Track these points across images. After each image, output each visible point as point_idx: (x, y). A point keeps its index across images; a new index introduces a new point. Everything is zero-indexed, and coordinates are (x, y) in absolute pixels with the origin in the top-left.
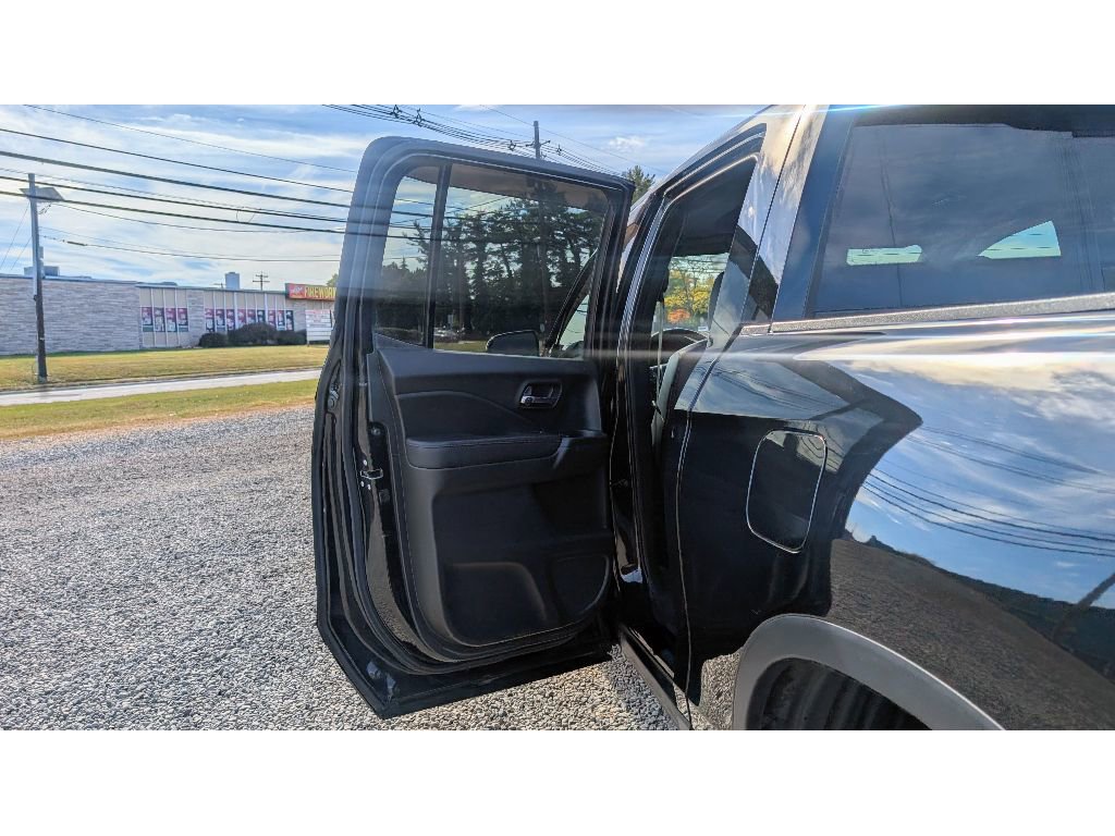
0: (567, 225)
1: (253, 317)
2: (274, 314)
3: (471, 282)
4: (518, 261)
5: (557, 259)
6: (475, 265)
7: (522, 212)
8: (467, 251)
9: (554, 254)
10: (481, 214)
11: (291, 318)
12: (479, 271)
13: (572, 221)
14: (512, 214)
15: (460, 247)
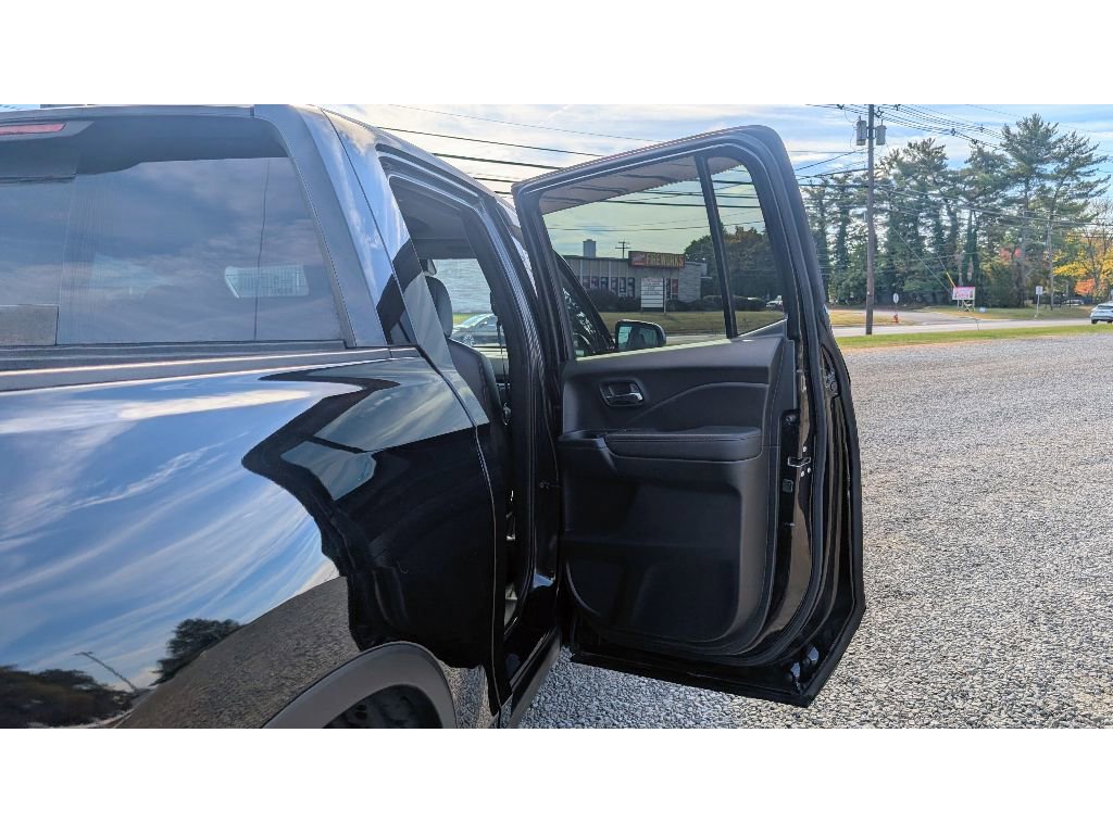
0: (943, 184)
1: (596, 284)
2: (617, 281)
3: (831, 247)
4: (885, 225)
5: (930, 222)
6: (838, 229)
7: (892, 171)
8: (830, 214)
9: (929, 216)
10: (848, 174)
11: (633, 285)
12: (842, 234)
13: (950, 179)
14: (882, 174)
15: (823, 211)
